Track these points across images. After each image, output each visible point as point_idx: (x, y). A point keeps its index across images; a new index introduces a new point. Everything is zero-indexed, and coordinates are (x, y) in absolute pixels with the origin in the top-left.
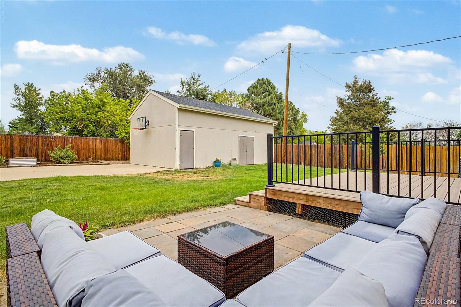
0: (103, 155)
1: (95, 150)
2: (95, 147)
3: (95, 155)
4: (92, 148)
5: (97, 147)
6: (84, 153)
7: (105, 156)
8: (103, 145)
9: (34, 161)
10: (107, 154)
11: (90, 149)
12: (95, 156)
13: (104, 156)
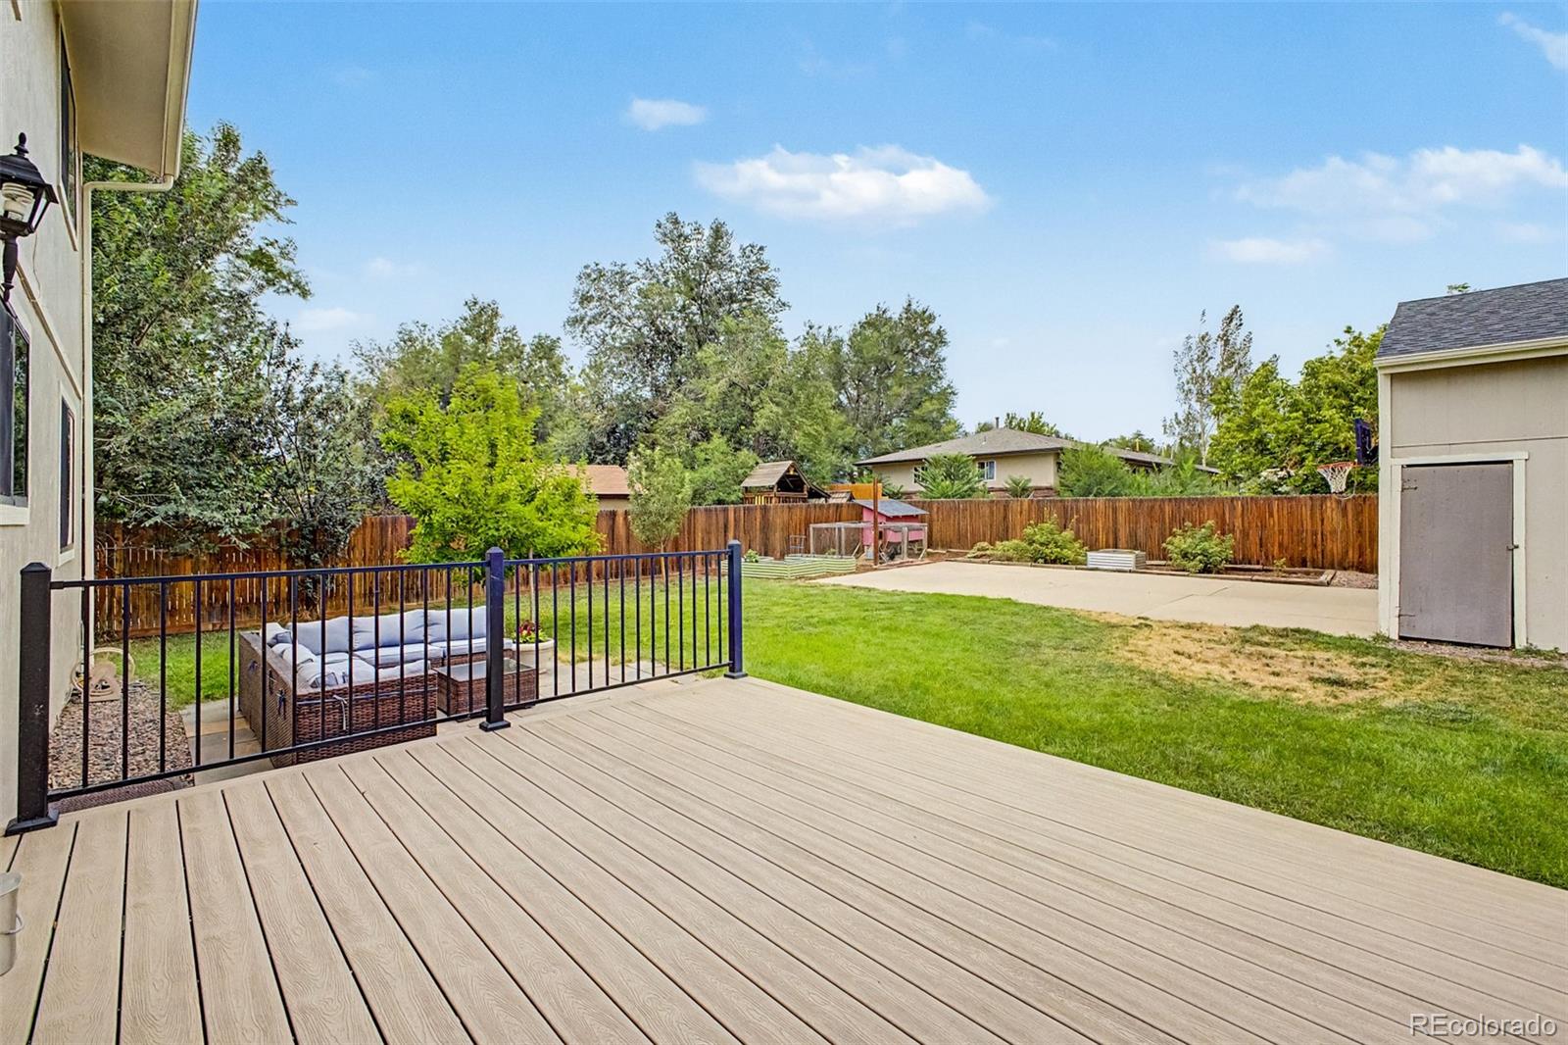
0: (1350, 553)
1: (1319, 536)
2: (1322, 524)
3: (1319, 550)
4: (1309, 528)
5: (1328, 528)
6: (1281, 545)
7: (1360, 557)
8: (1350, 517)
9: (1127, 558)
10: (1368, 550)
11: (1300, 532)
12: (1320, 556)
13: (1356, 556)
